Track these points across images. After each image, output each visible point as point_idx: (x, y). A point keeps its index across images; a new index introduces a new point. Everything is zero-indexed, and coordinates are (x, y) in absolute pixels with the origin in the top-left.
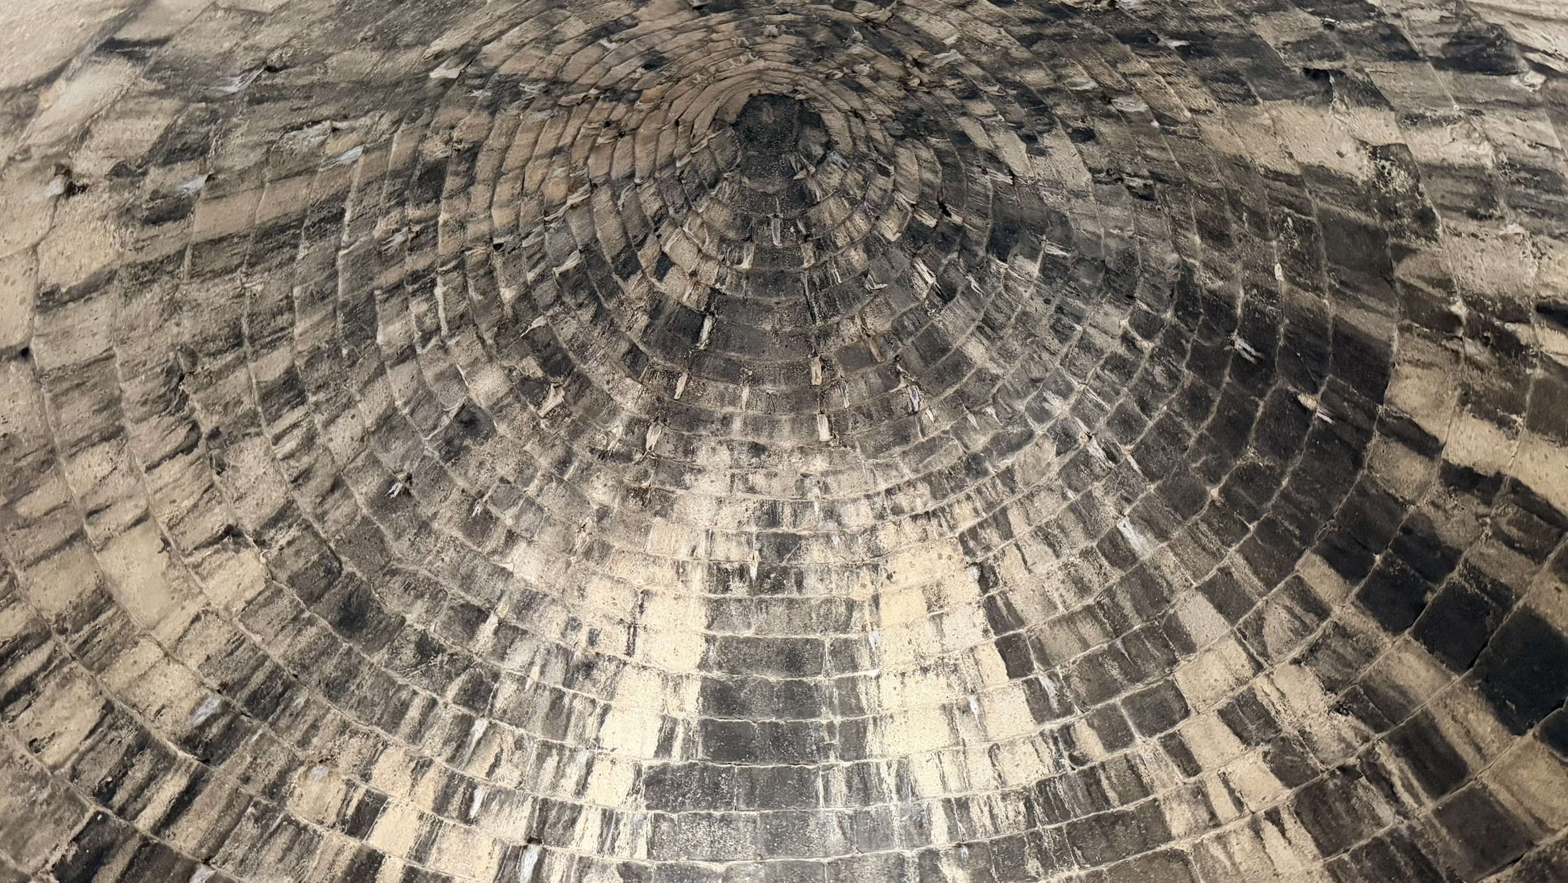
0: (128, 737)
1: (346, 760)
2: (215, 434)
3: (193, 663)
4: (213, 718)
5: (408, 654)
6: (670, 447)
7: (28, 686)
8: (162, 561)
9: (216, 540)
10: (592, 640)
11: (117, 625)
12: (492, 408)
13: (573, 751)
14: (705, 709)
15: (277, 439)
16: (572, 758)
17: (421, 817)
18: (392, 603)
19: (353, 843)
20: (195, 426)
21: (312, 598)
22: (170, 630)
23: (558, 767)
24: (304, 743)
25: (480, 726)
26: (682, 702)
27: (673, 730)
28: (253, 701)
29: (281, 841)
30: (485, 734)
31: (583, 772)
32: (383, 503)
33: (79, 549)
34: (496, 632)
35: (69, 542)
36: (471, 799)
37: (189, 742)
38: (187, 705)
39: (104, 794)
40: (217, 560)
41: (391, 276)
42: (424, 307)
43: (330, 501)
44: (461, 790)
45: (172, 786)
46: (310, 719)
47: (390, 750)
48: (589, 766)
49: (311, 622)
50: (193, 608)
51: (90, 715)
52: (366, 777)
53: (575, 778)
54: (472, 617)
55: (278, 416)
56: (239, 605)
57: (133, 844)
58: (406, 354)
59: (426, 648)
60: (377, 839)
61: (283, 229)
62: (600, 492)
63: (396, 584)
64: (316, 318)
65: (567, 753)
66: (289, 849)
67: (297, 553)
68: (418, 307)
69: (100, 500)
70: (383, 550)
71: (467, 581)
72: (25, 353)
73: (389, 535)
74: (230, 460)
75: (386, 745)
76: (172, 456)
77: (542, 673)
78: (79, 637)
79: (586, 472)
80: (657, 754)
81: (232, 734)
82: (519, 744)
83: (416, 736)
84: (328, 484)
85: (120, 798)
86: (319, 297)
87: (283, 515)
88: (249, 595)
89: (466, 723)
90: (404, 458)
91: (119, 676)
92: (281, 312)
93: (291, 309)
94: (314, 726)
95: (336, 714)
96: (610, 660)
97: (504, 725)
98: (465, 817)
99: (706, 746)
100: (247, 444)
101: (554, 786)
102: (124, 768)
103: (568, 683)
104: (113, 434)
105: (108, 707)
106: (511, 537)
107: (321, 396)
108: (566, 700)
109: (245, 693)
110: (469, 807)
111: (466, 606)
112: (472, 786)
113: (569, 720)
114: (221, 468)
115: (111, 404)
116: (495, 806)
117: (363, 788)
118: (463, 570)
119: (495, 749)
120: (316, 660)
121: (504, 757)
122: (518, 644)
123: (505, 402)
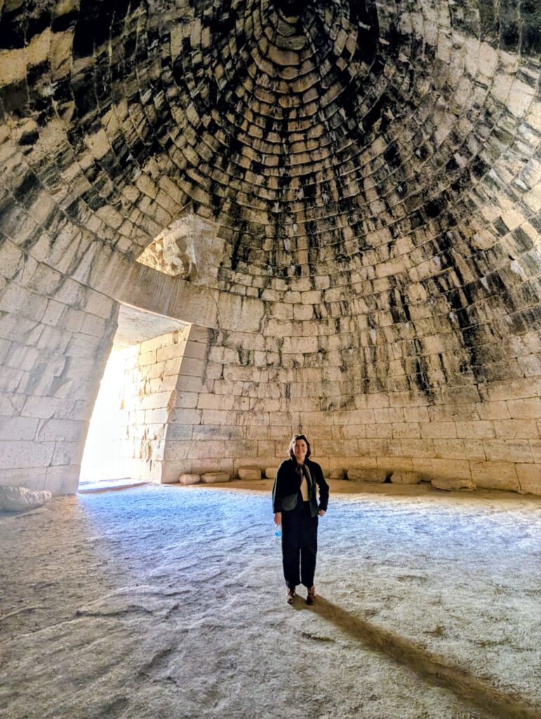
0: (432, 281)
1: (477, 227)
2: (361, 249)
3: (422, 260)
4: (441, 260)
5: (454, 193)
6: (406, 48)
7: (403, 298)
8: (388, 264)
9: (390, 250)
10: (477, 107)
11: (401, 276)
12: (387, 143)
13: (518, 132)
14: (515, 50)
15: (369, 230)
16: (521, 134)
17: (514, 208)
18: (435, 195)
19: (508, 235)
20: (356, 254)
21: (422, 223)
22: (408, 264)
23: (523, 142)
24: (464, 238)
25: (492, 173)
26: (511, 64)
27: (523, 74)
28: (442, 248)
29: (491, 255)
30: (496, 172)
31: (530, 130)
32: (401, 195)
33: (375, 282)
34: (461, 155)
35: (372, 283)
36: (519, 186)
37: (444, 267)
38: (433, 265)
39: (442, 290)
40: (395, 250)
41: (336, 195)
42: (349, 179)
43: (394, 214)
44: (513, 189)
45: (453, 276)
46: (457, 234)
47: (483, 211)
48: (529, 126)
49: (428, 226)
50: (406, 257)
51: (420, 287)
52: (487, 222)
53: (532, 135)
54: (452, 165)
55: (363, 231)
56: (412, 245)
57: (461, 291)
58: (361, 184)
59: (456, 187)
60: (512, 227)
61: (311, 240)
62: (424, 88)
63: (430, 192)
64: (339, 221)
65: (519, 136)
66: (495, 255)
67: (405, 226)
68: (348, 182)
69: (365, 276)
70: (417, 196)
71: (439, 163)
72: (324, 291)
73: (414, 193)
74: (370, 244)
75: (480, 212)
76: (361, 259)
77: (483, 137)
78: (399, 283)
79: (417, 94)
80: (533, 87)
81: (449, 257)
82: (506, 158)
83: (483, 200)
84: (388, 214)
85: (446, 288)
86: (334, 223)
87: (392, 230)
88: (410, 242)
89: (488, 179)
90: (392, 184)
91: (415, 278)
92: (334, 234)
93: (333, 231)
94: (460, 233)
95: (461, 226)
96: (487, 100)
97: (497, 161)
98: (524, 191)
99: (533, 56)
100: (367, 240)
101: (531, 147)
102: (439, 285)
103: (491, 126)
104: (349, 273)
105: (421, 282)
106: (432, 139)
107: (363, 216)
108: (497, 129)
109: (439, 250)
110: (522, 188)
111: (448, 166)
112: (513, 184)
113: (504, 130)
114: (371, 246)
115: (342, 274)
116: (527, 177)
117: (491, 224)
118: (435, 164)
119: (504, 169)
120: (440, 226)
121: (509, 166)
122: (469, 146)
123: (386, 137)
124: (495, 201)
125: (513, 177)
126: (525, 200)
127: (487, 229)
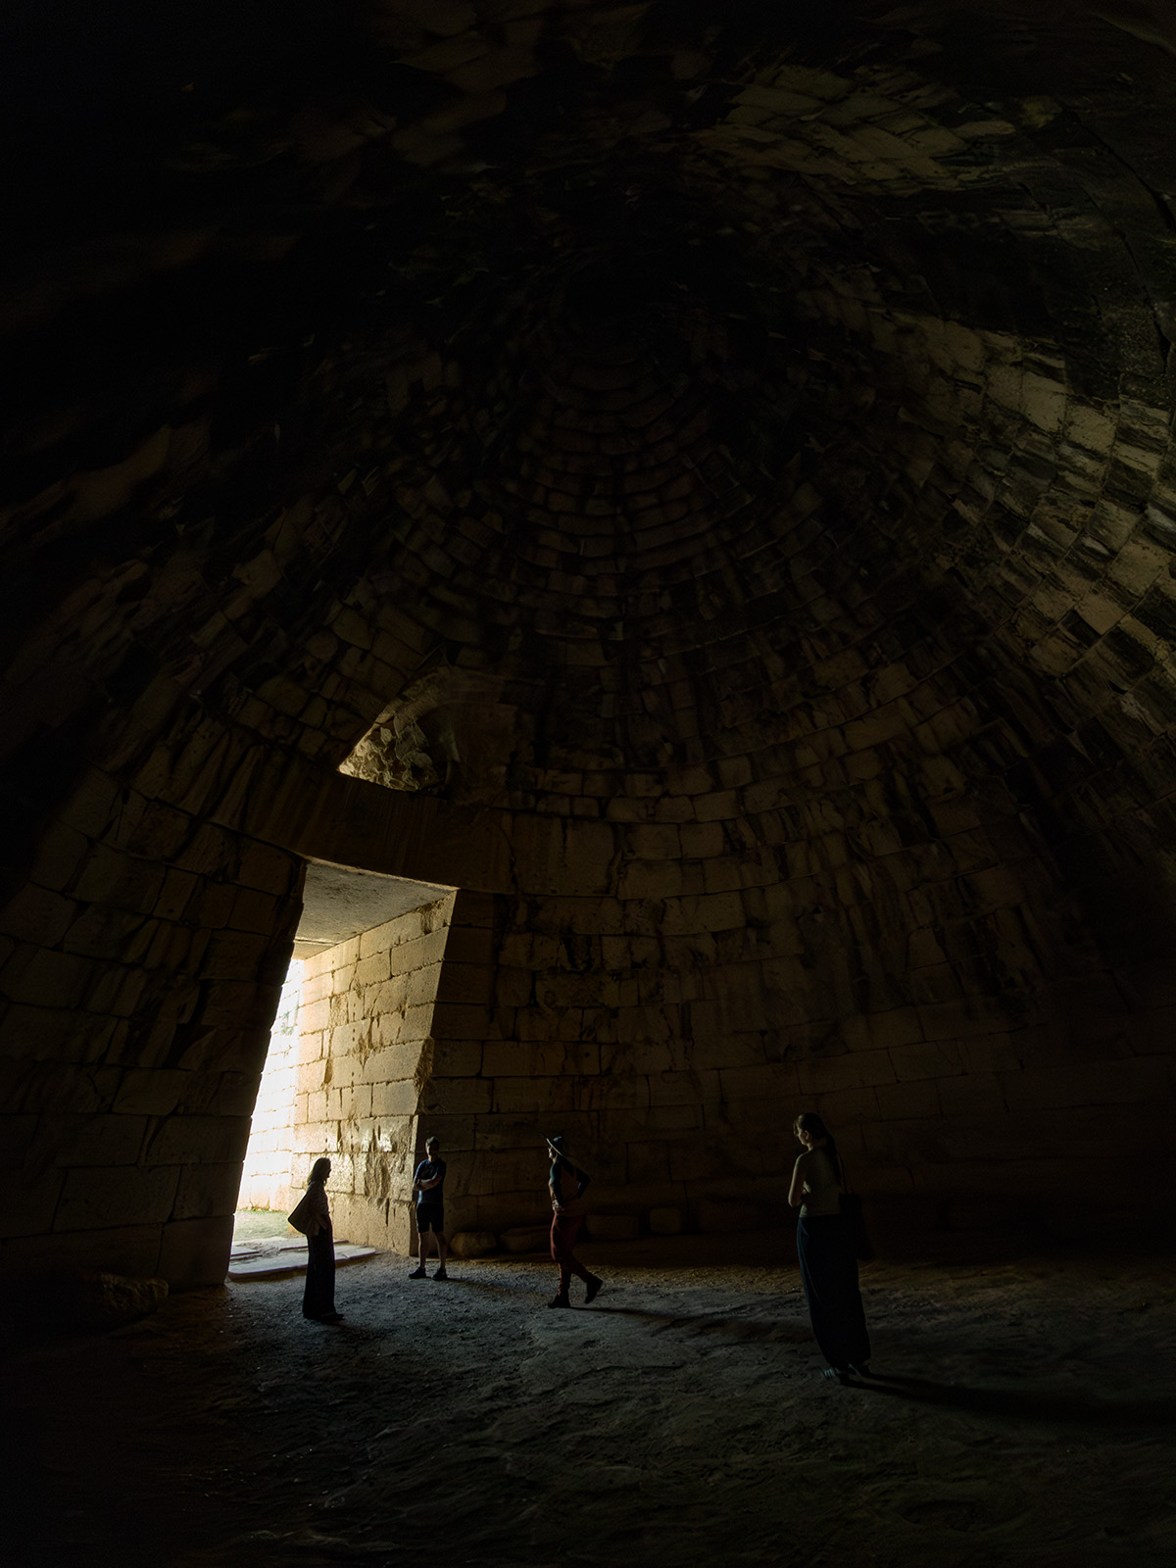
0: (967, 749)
2: (806, 695)
3: (937, 707)
4: (978, 705)
5: (972, 572)
7: (914, 790)
8: (869, 721)
9: (867, 693)
11: (901, 743)
12: (820, 492)
13: (1061, 457)
16: (1067, 459)
17: (1095, 592)
18: (934, 578)
19: (1099, 644)
20: (798, 707)
21: (921, 633)
22: (911, 717)
23: (1075, 473)
24: (1012, 656)
25: (1034, 531)
27: (1035, 363)
28: (973, 679)
30: (1040, 528)
31: (1080, 451)
32: (869, 584)
33: (848, 760)
34: (966, 502)
35: (842, 764)
36: (1092, 550)
37: (986, 717)
38: (962, 715)
39: (993, 766)
40: (879, 691)
41: (737, 595)
42: (758, 564)
43: (862, 621)
44: (1082, 556)
45: (1009, 735)
46: (997, 649)
48: (1075, 445)
49: (935, 638)
51: (946, 764)
52: (1051, 622)
53: (1086, 460)
54: (954, 521)
55: (805, 659)
56: (912, 679)
57: (1032, 765)
58: (784, 569)
59: (971, 560)
60: (1102, 628)
61: (698, 687)
63: (924, 574)
64: (752, 644)
65: (1063, 463)
67: (889, 642)
68: (757, 568)
69: (825, 751)
70: (900, 582)
71: (928, 520)
73: (892, 577)
74: (824, 684)
75: (1031, 604)
78: (899, 760)
80: (1060, 382)
81: (991, 695)
82: (1053, 502)
83: (1029, 580)
84: (851, 622)
85: (1000, 761)
87: (863, 652)
88: (906, 672)
89: (1030, 543)
90: (846, 565)
91: (930, 745)
94: (1003, 647)
95: (1001, 633)
96: (985, 408)
97: (1037, 509)
98: (1105, 559)
99: (1041, 335)
100: (816, 676)
102: (984, 757)
104: (791, 747)
105: (946, 753)
106: (904, 479)
107: (800, 629)
109: (967, 684)
110: (1098, 553)
111: (945, 524)
112: (1082, 547)
114: (827, 688)
115: (775, 751)
116: (1103, 532)
117: (1059, 626)
119: (1054, 521)
120: (959, 637)
121: (1062, 516)
122: (975, 486)
124: (1054, 582)
125: (1076, 535)
126: (1111, 575)
127: (1052, 635)
